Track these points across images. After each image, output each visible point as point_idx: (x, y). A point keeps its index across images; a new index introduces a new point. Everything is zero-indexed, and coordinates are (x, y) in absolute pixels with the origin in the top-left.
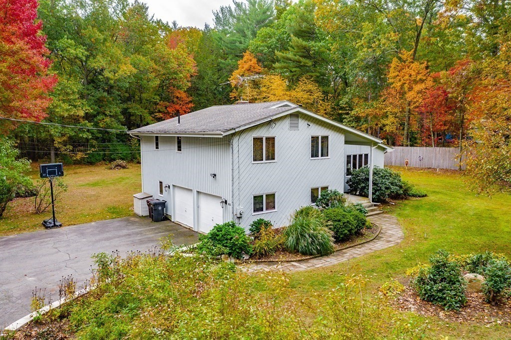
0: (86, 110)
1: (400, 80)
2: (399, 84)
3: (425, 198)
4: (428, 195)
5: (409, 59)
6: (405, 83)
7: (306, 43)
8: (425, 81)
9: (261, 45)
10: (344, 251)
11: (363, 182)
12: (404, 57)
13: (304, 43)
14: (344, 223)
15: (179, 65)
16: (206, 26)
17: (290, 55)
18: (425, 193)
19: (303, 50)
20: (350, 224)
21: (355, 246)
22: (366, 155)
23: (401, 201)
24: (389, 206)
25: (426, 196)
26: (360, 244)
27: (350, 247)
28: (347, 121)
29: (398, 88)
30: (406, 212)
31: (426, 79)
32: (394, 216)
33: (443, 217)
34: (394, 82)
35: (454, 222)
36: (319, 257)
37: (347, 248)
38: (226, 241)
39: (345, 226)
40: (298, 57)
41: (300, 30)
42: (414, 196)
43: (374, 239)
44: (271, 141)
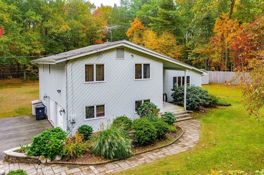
0: (42, 50)
1: (221, 31)
2: (220, 33)
3: (229, 107)
4: (231, 105)
5: (226, 18)
6: (224, 33)
7: (167, 11)
8: (236, 31)
9: (143, 13)
10: (142, 155)
11: (181, 96)
12: (223, 17)
13: (166, 12)
14: (145, 132)
15: (98, 26)
16: (115, 5)
17: (158, 19)
18: (229, 103)
19: (166, 16)
20: (150, 132)
21: (154, 150)
22: (188, 77)
23: (209, 109)
24: (198, 113)
25: (230, 105)
26: (158, 148)
27: (149, 151)
28: (190, 56)
29: (220, 36)
30: (210, 118)
31: (237, 30)
32: (200, 121)
33: (236, 124)
34: (217, 32)
35: (243, 129)
36: (116, 161)
37: (146, 152)
38: (44, 145)
39: (146, 134)
40: (162, 19)
41: (164, 4)
42: (221, 105)
43: (173, 143)
44: (101, 67)
